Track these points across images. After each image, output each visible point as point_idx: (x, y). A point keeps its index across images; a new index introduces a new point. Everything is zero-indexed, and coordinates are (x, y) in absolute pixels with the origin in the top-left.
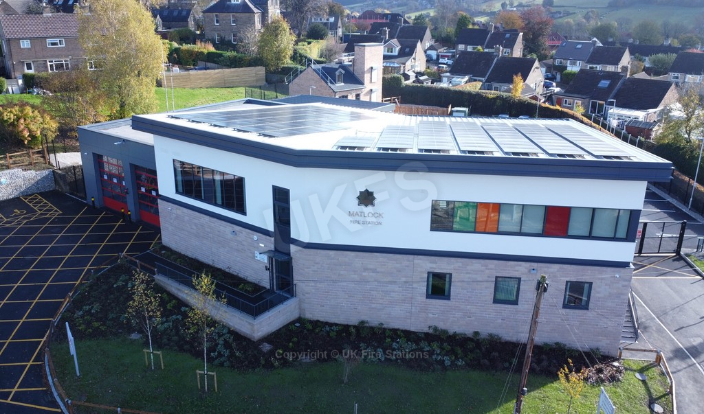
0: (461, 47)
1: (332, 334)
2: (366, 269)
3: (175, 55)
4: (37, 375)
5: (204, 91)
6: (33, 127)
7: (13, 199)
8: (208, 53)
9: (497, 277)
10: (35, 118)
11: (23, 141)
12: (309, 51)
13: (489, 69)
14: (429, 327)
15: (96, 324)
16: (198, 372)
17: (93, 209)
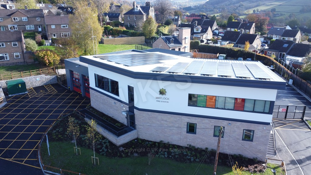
0: (229, 29)
1: (149, 145)
2: (163, 120)
3: (111, 31)
4: (35, 154)
5: (120, 46)
6: (50, 59)
7: (41, 86)
8: (123, 31)
9: (215, 126)
10: (51, 55)
11: (46, 64)
12: (164, 31)
13: (237, 39)
14: (188, 145)
15: (60, 136)
16: (92, 157)
17: (69, 91)
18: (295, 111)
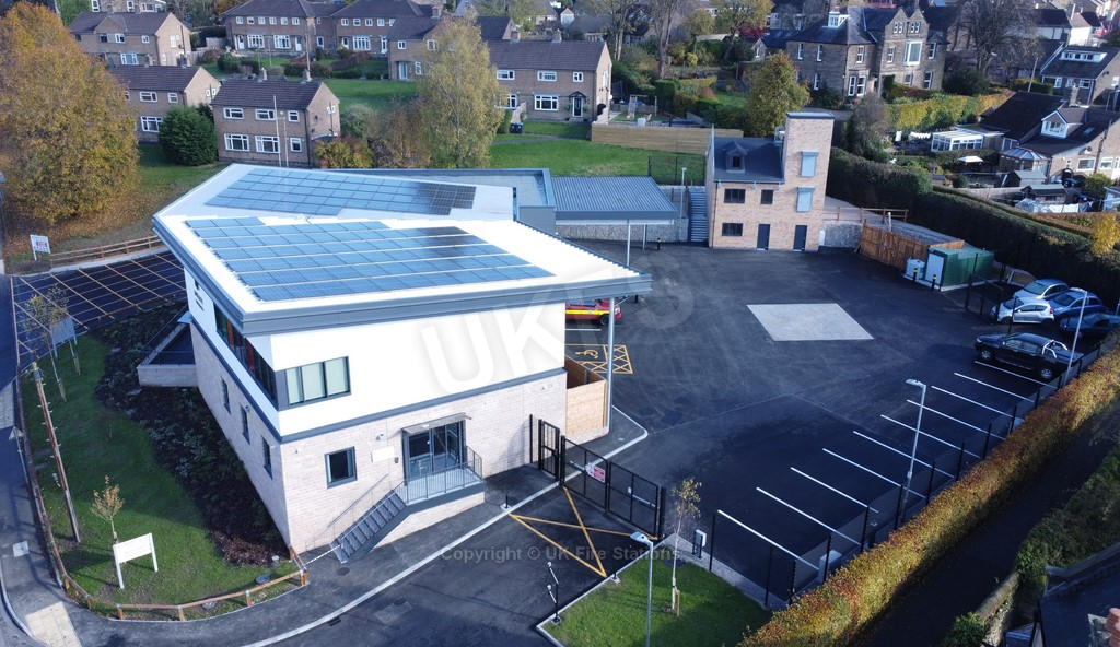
6: (334, 163)
18: (630, 490)
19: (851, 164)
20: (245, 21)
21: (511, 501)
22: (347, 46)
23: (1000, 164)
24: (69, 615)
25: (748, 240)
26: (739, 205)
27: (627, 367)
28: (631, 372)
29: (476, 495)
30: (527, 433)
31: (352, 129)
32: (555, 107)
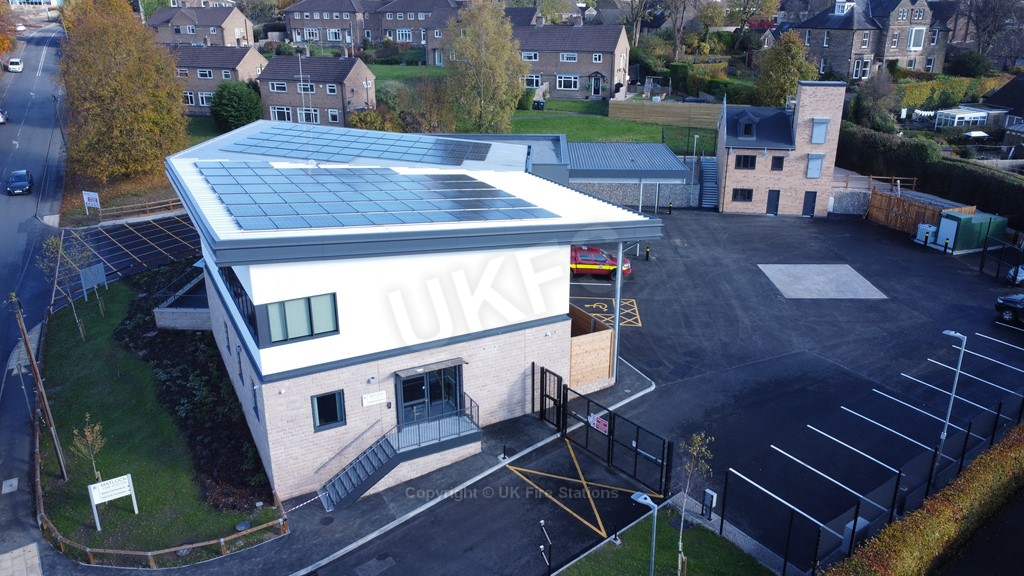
5: (653, 127)
18: (634, 444)
19: (859, 136)
20: (302, 16)
21: (508, 453)
22: (391, 38)
23: (1006, 139)
24: (41, 558)
25: (758, 206)
26: (750, 171)
27: (636, 320)
28: (640, 325)
29: (473, 445)
30: (529, 381)
31: (387, 103)
32: (575, 87)
